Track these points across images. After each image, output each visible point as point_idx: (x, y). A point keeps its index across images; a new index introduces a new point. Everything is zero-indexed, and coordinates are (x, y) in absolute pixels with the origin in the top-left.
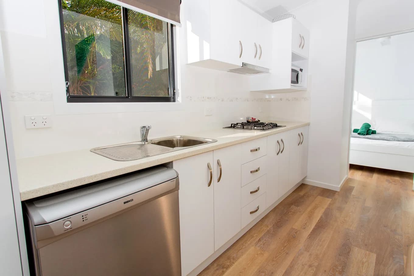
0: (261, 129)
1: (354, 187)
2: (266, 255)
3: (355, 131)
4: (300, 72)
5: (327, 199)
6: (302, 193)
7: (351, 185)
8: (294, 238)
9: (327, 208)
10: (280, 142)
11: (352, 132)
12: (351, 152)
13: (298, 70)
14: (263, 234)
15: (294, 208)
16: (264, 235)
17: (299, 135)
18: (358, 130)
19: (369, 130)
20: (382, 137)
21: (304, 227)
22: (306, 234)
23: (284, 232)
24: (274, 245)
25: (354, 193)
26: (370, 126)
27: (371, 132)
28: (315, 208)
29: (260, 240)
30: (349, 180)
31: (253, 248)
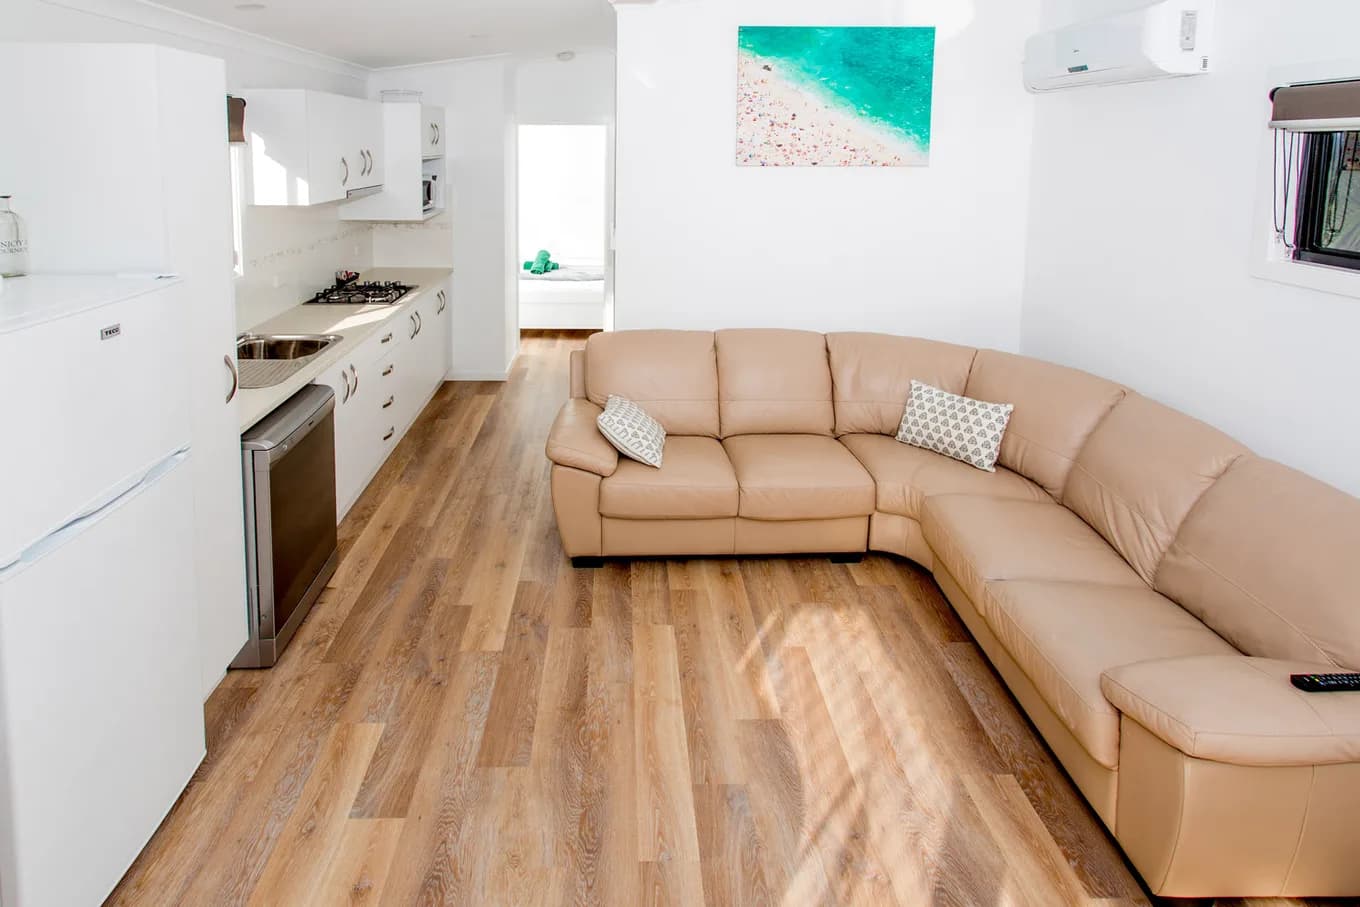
0: (383, 301)
1: (527, 369)
2: (418, 488)
3: (527, 266)
4: (433, 181)
5: (489, 396)
6: (447, 398)
7: (524, 366)
8: (450, 458)
9: (492, 409)
10: (415, 317)
11: (522, 267)
12: (521, 306)
13: (430, 179)
14: (404, 468)
15: (440, 423)
16: (407, 469)
17: (438, 295)
18: (531, 263)
19: (548, 262)
20: (570, 274)
21: (462, 442)
22: (466, 450)
23: (434, 456)
24: (425, 474)
25: (528, 378)
26: (549, 255)
27: (550, 266)
28: (474, 412)
29: (402, 476)
30: (520, 359)
31: (395, 488)
